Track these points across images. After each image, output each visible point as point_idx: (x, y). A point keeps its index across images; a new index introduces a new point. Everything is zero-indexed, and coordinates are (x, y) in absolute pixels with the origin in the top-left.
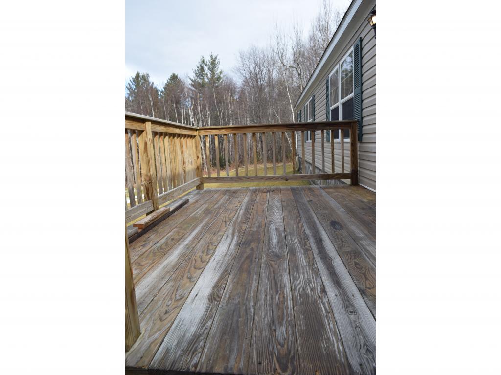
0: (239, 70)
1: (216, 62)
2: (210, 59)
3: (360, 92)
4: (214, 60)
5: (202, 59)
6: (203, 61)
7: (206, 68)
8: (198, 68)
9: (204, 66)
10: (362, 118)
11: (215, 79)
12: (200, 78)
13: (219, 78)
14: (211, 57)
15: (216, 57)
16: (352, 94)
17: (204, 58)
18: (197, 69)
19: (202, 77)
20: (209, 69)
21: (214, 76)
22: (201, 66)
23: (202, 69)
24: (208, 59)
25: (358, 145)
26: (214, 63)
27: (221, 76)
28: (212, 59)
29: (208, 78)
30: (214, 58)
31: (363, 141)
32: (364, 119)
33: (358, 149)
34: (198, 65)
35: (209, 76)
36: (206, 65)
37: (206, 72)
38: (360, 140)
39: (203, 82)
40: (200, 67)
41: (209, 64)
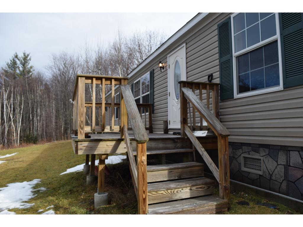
0: (51, 68)
1: (28, 58)
2: (23, 55)
3: (153, 92)
4: (27, 57)
5: (15, 55)
6: (16, 57)
7: (18, 62)
8: (11, 61)
9: (17, 61)
10: (154, 103)
11: (26, 72)
12: (12, 69)
13: (29, 72)
14: (24, 54)
15: (28, 55)
16: (149, 93)
17: (18, 54)
18: (9, 62)
19: (13, 69)
20: (21, 63)
21: (25, 69)
22: (14, 60)
23: (14, 63)
24: (21, 55)
25: (152, 115)
26: (26, 59)
27: (31, 70)
28: (25, 55)
29: (19, 70)
30: (26, 55)
31: (154, 113)
32: (155, 103)
33: (152, 117)
34: (11, 59)
35: (21, 69)
36: (19, 60)
37: (18, 65)
38: (153, 113)
39: (14, 73)
40: (12, 61)
41: (22, 59)
